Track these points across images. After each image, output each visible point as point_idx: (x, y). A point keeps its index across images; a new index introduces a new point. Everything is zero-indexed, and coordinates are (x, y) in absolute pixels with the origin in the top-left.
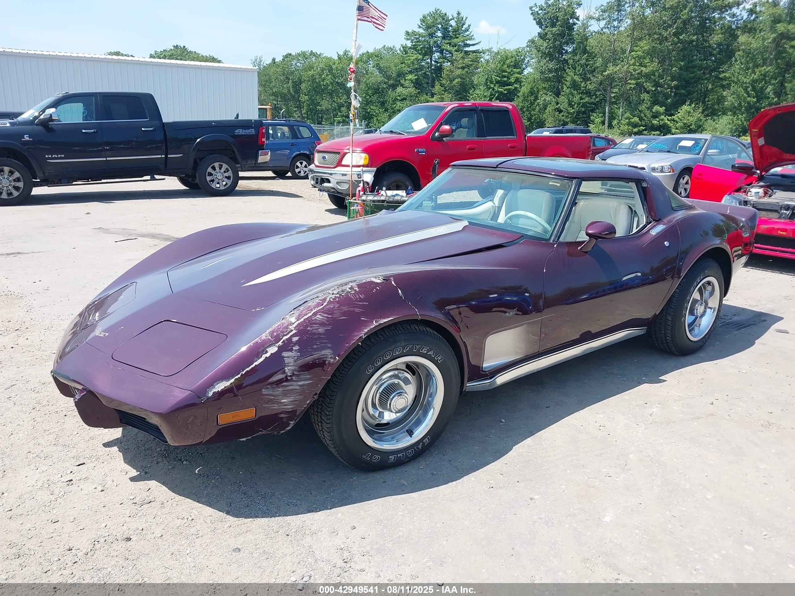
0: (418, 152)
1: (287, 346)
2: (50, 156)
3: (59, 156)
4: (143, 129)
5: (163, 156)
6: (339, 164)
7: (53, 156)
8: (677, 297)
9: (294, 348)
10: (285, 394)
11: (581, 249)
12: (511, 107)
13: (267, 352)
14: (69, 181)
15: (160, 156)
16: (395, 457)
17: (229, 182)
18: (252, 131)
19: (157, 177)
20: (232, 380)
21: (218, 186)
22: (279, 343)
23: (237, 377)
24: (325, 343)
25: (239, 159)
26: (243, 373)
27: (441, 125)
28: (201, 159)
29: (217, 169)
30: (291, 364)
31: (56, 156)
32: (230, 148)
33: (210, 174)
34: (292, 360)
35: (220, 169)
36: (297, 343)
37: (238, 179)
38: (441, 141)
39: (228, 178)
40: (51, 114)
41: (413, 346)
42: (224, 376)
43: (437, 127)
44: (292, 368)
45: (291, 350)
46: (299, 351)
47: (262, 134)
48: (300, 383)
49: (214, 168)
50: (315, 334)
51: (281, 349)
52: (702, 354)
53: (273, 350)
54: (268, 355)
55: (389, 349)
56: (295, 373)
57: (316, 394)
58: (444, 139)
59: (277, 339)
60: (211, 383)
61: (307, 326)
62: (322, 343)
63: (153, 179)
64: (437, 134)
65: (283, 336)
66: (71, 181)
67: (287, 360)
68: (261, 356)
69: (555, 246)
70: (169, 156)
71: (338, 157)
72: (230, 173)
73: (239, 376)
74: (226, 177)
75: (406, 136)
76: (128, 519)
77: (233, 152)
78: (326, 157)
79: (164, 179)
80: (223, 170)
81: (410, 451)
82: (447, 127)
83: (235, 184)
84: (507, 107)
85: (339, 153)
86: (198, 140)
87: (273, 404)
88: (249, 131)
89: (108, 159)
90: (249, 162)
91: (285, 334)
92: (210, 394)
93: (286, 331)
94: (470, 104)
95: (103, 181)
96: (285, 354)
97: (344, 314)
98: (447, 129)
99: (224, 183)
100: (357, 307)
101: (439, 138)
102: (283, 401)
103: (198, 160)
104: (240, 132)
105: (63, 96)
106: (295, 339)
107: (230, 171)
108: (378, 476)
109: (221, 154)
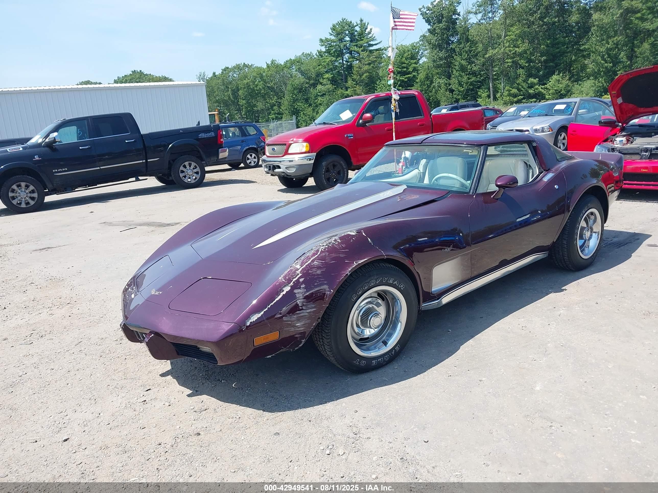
0: (348, 137)
1: (296, 285)
2: (56, 170)
3: (63, 170)
4: (126, 141)
5: (144, 161)
6: (286, 153)
7: (59, 170)
8: (569, 226)
9: (302, 286)
10: (298, 320)
11: (494, 197)
12: (417, 94)
13: (283, 291)
14: (72, 189)
15: (141, 161)
16: (376, 361)
17: (198, 176)
18: (212, 134)
19: (140, 178)
20: (262, 313)
21: (189, 180)
22: (291, 284)
23: (265, 310)
24: (323, 281)
25: (204, 157)
26: (269, 307)
27: (363, 114)
28: (174, 161)
29: (188, 167)
30: (300, 298)
31: (61, 170)
32: (196, 149)
33: (183, 172)
34: (301, 295)
35: (190, 166)
36: (303, 282)
37: (204, 173)
38: (364, 126)
39: (197, 173)
40: (55, 138)
41: (383, 278)
42: (256, 310)
43: (360, 116)
44: (302, 300)
45: (300, 288)
46: (305, 288)
47: (220, 135)
48: (308, 311)
49: (185, 167)
50: (315, 275)
51: (293, 288)
52: (592, 269)
53: (287, 289)
54: (284, 293)
55: (367, 281)
56: (304, 304)
57: (319, 318)
58: (367, 124)
59: (289, 281)
60: (248, 316)
61: (308, 270)
62: (321, 281)
63: (138, 180)
64: (361, 121)
65: (293, 279)
66: (74, 189)
67: (297, 295)
68: (280, 294)
69: (474, 197)
70: (149, 160)
71: (285, 147)
72: (198, 169)
74: (195, 173)
75: (337, 125)
76: (194, 422)
77: (199, 152)
78: (275, 149)
79: (146, 179)
80: (192, 167)
81: (386, 356)
82: (368, 115)
83: (203, 177)
84: (414, 94)
85: (285, 144)
86: (170, 146)
87: (291, 327)
88: (210, 134)
89: (101, 168)
90: (212, 159)
91: (294, 277)
92: (248, 324)
93: (295, 275)
94: (385, 95)
95: (98, 186)
96: (296, 291)
97: (333, 259)
98: (368, 117)
99: (194, 177)
100: (341, 254)
101: (363, 124)
102: (297, 325)
103: (171, 162)
104: (202, 135)
105: (62, 122)
106: (301, 280)
107: (198, 168)
108: (365, 377)
109: (189, 154)
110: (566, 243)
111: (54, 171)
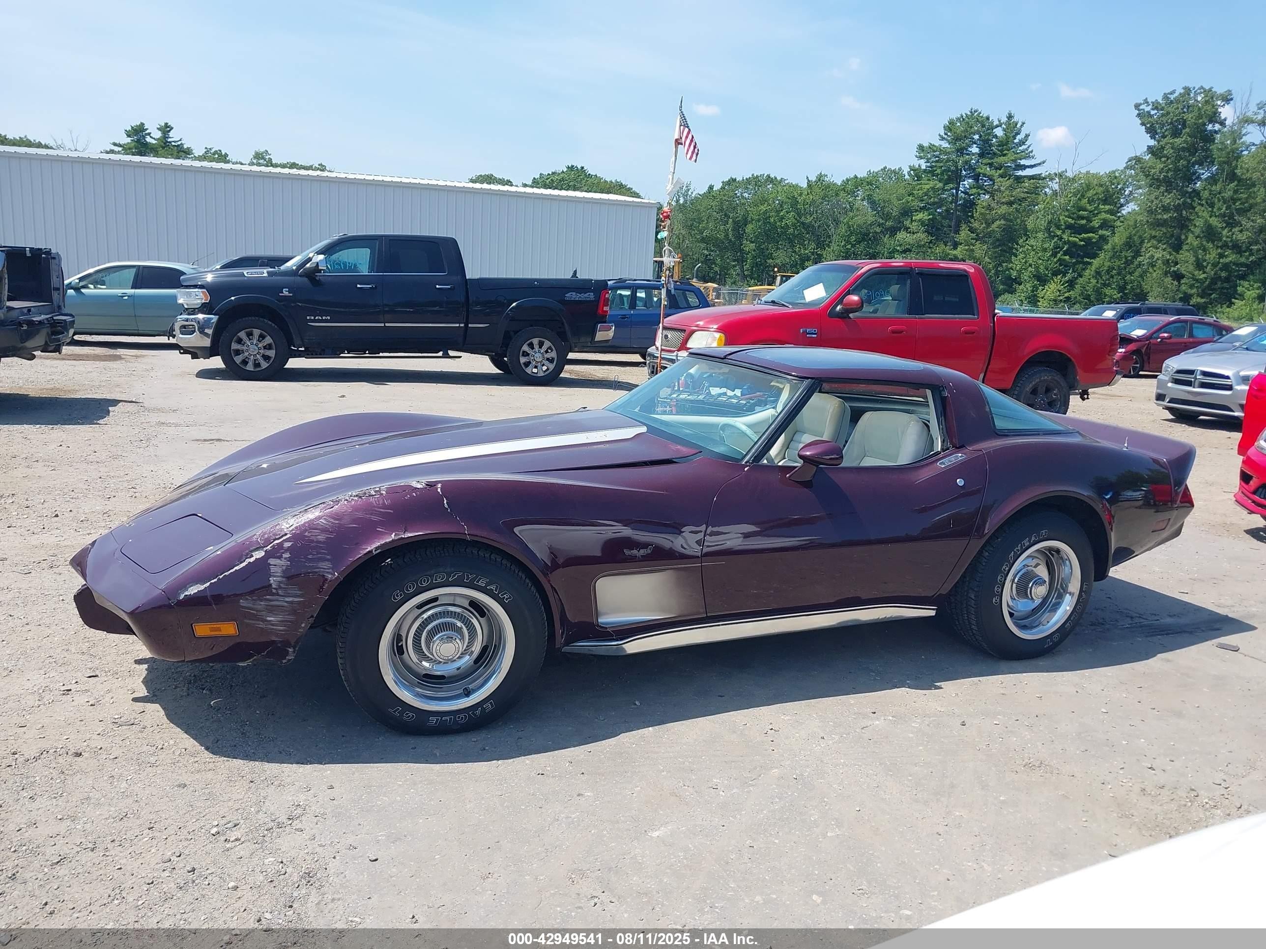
0: (805, 333)
1: (276, 552)
2: (312, 318)
3: (324, 318)
4: (437, 286)
5: (462, 325)
6: (683, 347)
7: (317, 318)
9: (284, 556)
10: (271, 610)
11: (789, 477)
12: (972, 270)
13: (252, 556)
14: (335, 353)
15: (458, 325)
16: (438, 719)
17: (552, 367)
18: (591, 296)
19: (452, 353)
20: (208, 584)
21: (535, 370)
22: (267, 548)
23: (212, 581)
24: (324, 553)
25: (569, 334)
26: (221, 577)
27: (849, 293)
28: (516, 332)
29: (536, 347)
30: (277, 574)
31: (320, 318)
32: (558, 319)
33: (526, 354)
34: (279, 570)
35: (540, 347)
36: (288, 549)
37: (563, 361)
38: (845, 318)
39: (551, 360)
40: (318, 263)
41: (464, 573)
42: (198, 578)
43: (839, 298)
44: (279, 579)
45: (280, 557)
46: (289, 559)
47: (604, 300)
48: (287, 599)
49: (531, 346)
50: (312, 541)
51: (269, 555)
53: (258, 554)
54: (252, 560)
55: (428, 573)
56: (282, 585)
57: (312, 616)
58: (851, 315)
59: (268, 542)
60: (185, 586)
61: (306, 530)
62: (320, 553)
63: (445, 355)
64: (839, 308)
65: (275, 540)
66: (338, 353)
67: (273, 569)
68: (245, 561)
69: (746, 469)
70: (470, 325)
71: (682, 335)
72: (553, 354)
73: (215, 580)
74: (548, 359)
75: (791, 309)
77: (563, 324)
78: (669, 336)
79: (460, 357)
80: (544, 348)
81: (462, 716)
82: (855, 298)
83: (559, 369)
84: (965, 271)
85: (685, 331)
86: (514, 304)
87: (258, 620)
88: (586, 295)
89: (387, 325)
90: (583, 339)
91: (277, 537)
92: (182, 597)
93: (279, 534)
94: (902, 264)
95: (381, 354)
96: (272, 561)
97: (355, 521)
98: (854, 301)
99: (545, 368)
100: (375, 515)
101: (842, 313)
102: (269, 619)
103: (512, 334)
104: (572, 296)
105: (339, 239)
106: (287, 545)
107: (554, 351)
108: (412, 741)
109: (545, 326)
110: (973, 598)
111: (308, 318)
